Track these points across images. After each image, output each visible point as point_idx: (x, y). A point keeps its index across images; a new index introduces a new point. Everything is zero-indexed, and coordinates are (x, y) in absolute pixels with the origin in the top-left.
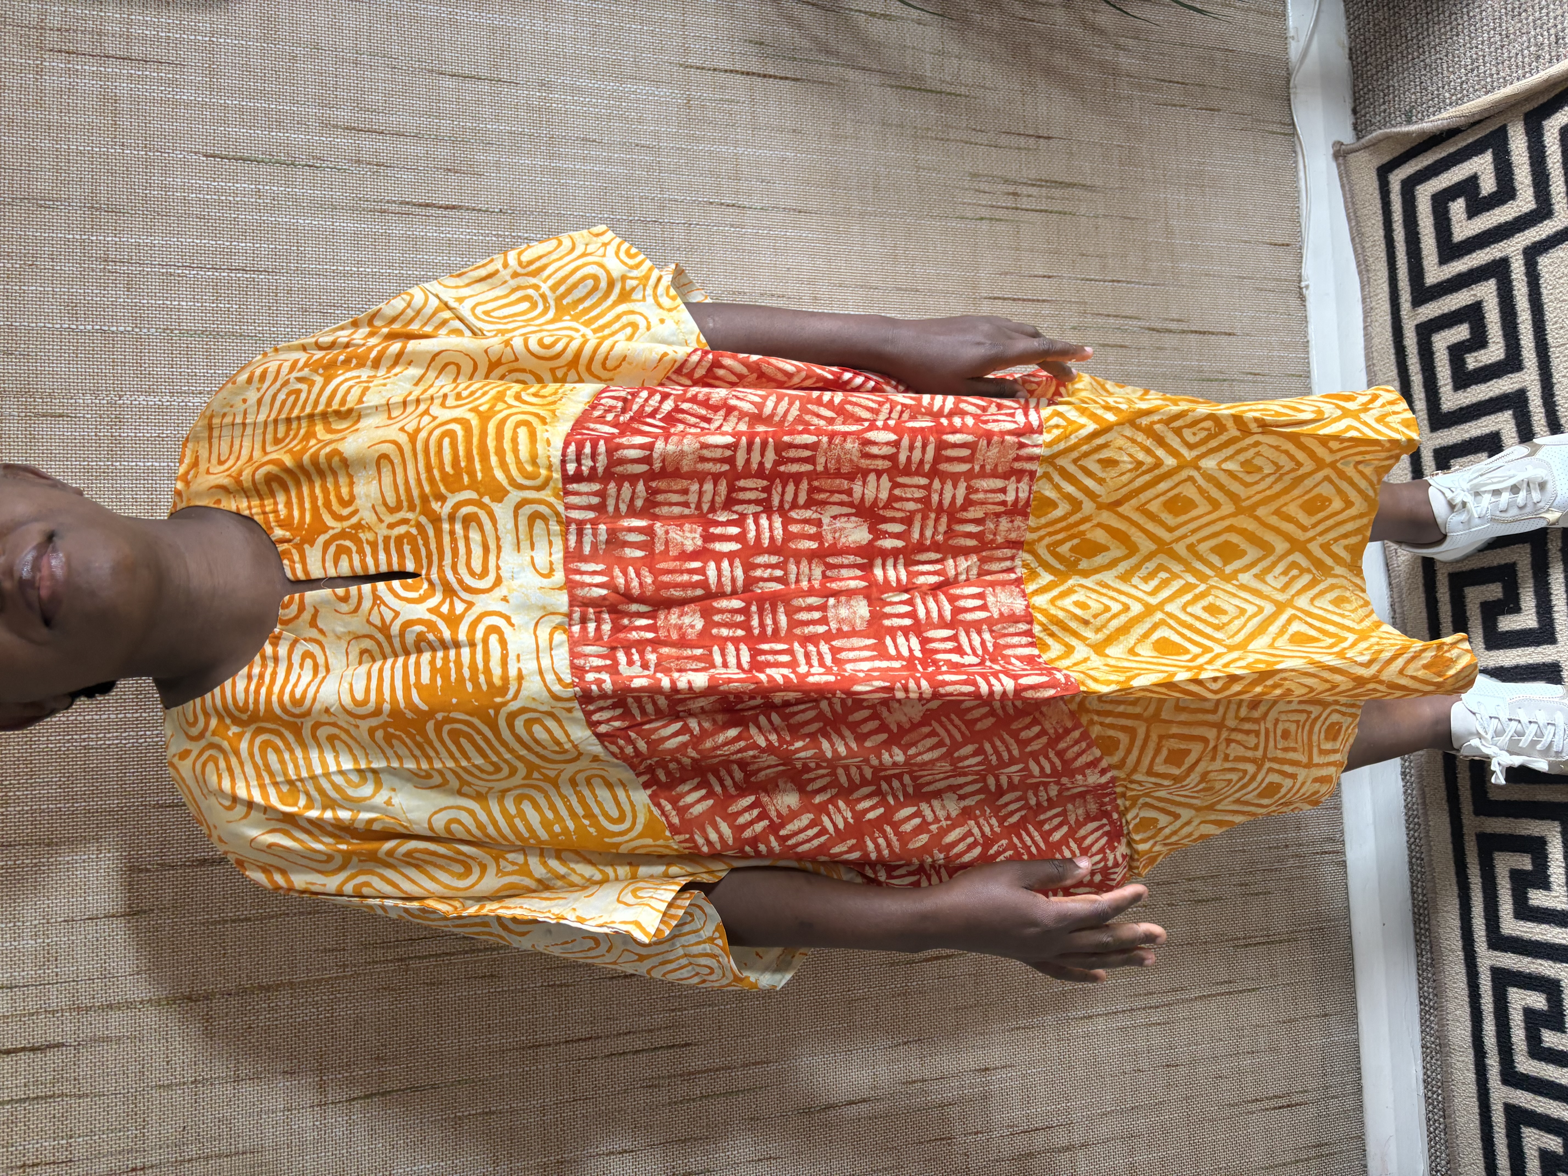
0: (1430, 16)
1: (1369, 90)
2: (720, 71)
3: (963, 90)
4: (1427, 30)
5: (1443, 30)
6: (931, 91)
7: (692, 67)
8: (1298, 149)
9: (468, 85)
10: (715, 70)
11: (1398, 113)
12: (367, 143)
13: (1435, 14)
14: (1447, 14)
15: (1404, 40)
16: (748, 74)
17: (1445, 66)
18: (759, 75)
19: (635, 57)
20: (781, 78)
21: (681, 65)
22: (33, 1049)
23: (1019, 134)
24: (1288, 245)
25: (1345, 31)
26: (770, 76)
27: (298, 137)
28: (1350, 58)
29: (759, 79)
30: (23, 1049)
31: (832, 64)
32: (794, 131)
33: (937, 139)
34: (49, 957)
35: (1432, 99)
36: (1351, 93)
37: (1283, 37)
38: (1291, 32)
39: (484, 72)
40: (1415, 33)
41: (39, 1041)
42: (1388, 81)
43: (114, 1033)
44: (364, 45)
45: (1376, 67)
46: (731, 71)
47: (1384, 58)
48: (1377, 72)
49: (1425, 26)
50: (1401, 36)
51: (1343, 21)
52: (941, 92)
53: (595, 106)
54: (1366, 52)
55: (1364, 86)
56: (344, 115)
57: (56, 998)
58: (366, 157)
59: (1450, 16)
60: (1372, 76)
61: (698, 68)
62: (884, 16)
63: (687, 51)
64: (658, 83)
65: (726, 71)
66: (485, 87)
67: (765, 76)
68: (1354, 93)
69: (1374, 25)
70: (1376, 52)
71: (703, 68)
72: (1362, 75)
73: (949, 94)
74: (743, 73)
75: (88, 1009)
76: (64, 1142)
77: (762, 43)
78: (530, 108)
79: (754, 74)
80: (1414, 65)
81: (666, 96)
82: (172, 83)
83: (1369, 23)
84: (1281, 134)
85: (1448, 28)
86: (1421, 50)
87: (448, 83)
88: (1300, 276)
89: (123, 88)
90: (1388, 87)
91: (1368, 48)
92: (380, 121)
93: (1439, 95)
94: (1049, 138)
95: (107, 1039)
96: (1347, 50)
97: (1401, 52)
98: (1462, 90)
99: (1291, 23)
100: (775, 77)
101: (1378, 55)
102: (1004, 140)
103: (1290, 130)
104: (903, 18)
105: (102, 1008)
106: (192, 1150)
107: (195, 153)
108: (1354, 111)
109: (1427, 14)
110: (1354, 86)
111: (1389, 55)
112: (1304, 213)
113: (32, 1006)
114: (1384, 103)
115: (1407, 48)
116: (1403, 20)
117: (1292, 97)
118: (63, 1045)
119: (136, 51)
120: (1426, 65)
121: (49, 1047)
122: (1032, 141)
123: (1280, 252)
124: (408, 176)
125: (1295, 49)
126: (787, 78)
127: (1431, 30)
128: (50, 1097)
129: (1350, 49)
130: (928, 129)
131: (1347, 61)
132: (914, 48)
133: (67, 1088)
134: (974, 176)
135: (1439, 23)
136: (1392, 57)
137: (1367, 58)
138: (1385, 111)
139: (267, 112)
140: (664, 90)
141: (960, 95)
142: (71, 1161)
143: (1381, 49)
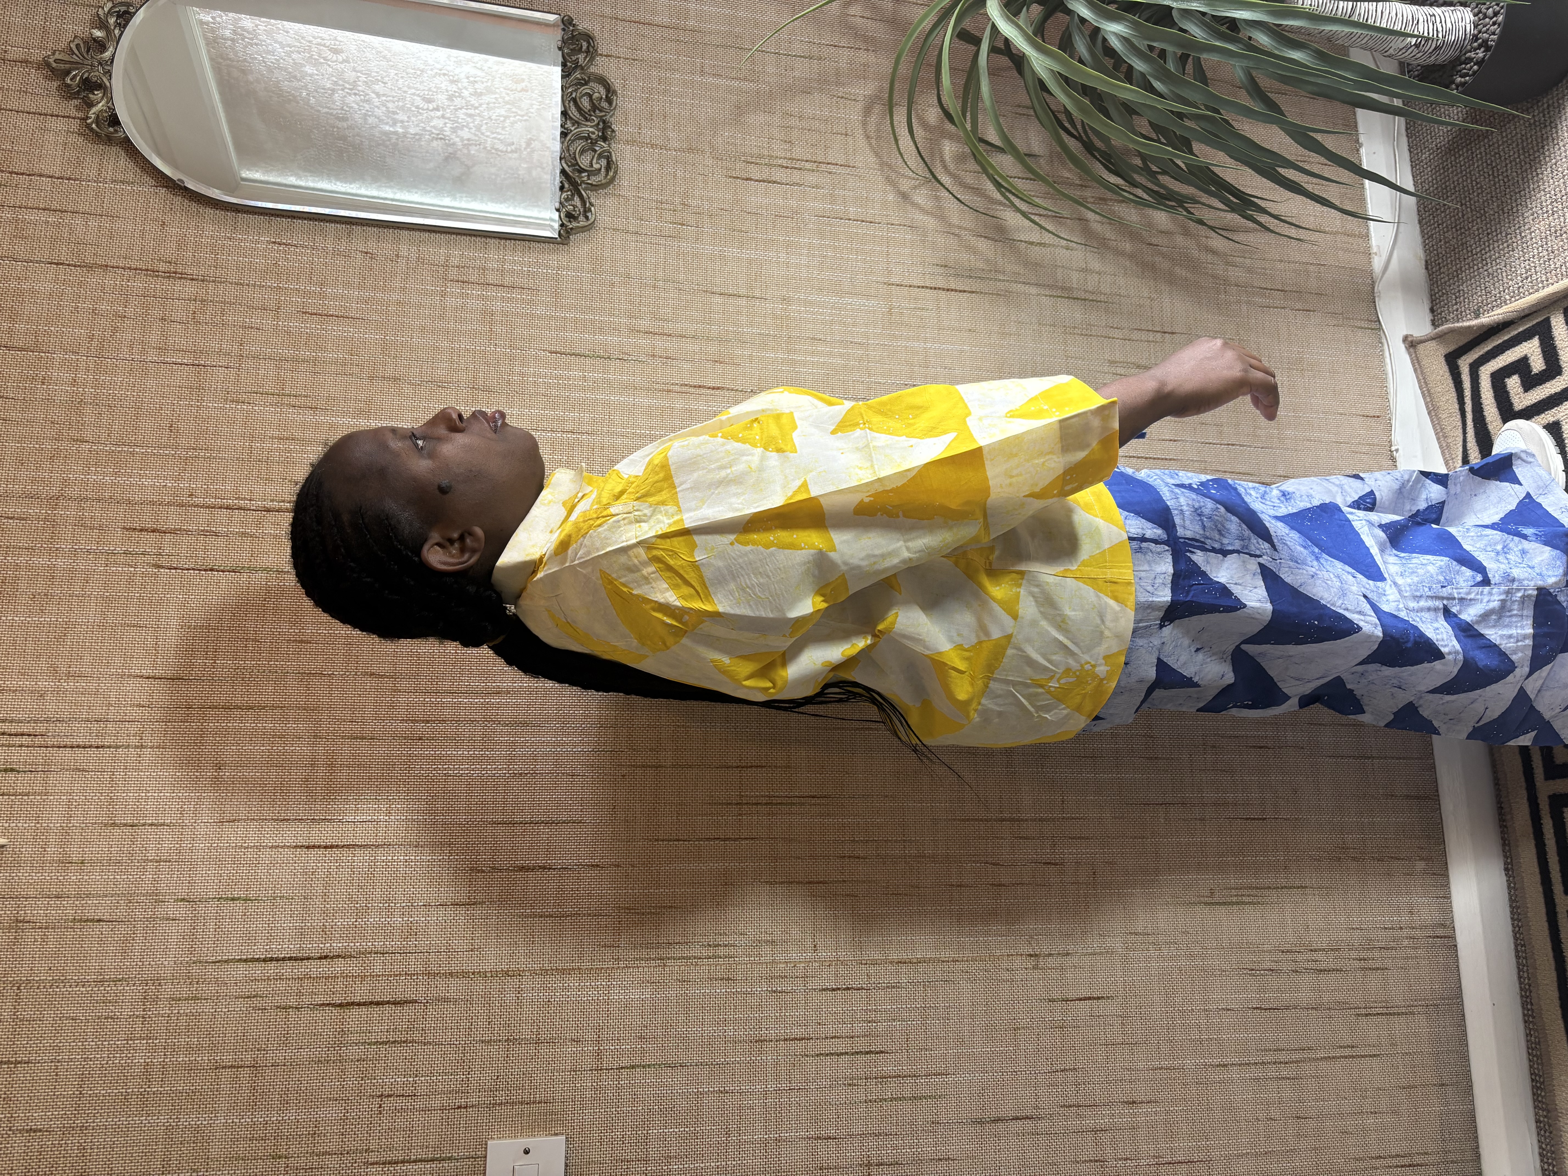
0: (1490, 236)
1: (1443, 294)
2: (915, 287)
3: (1102, 298)
4: (1489, 246)
5: (1501, 247)
6: (1078, 299)
7: (893, 285)
8: (1384, 341)
9: (731, 300)
10: (910, 286)
11: (1468, 312)
12: (660, 343)
13: (1494, 234)
14: (1504, 235)
15: (1470, 254)
16: (935, 288)
17: (1504, 274)
18: (944, 289)
19: (851, 278)
20: (960, 291)
21: (885, 283)
22: (395, 1003)
23: (1148, 331)
24: (1378, 417)
25: (1421, 247)
26: (952, 290)
27: (612, 339)
28: (1427, 268)
29: (944, 293)
30: (388, 1002)
31: (1000, 280)
32: (970, 330)
33: (1082, 335)
34: (411, 932)
35: (1496, 301)
36: (1429, 296)
37: (1368, 254)
38: (1374, 249)
39: (743, 291)
40: (1478, 249)
41: (399, 997)
42: (1459, 286)
43: (452, 995)
44: (661, 274)
45: (1448, 275)
46: (923, 287)
47: (1454, 268)
48: (1449, 279)
49: (1487, 244)
50: (1468, 252)
51: (1418, 239)
52: (1085, 300)
53: (822, 314)
54: (1439, 264)
55: (1439, 291)
56: (644, 323)
57: (414, 964)
58: (658, 352)
59: (1506, 236)
60: (1445, 282)
61: (898, 285)
62: (1040, 244)
63: (890, 272)
64: (868, 296)
65: (919, 287)
66: (743, 302)
67: (948, 290)
68: (1431, 296)
69: (1446, 243)
70: (1447, 264)
71: (901, 285)
72: (1437, 282)
73: (1093, 301)
74: (931, 288)
75: (436, 975)
76: (412, 1079)
77: (946, 266)
78: (775, 317)
79: (939, 289)
80: (1479, 274)
81: (873, 306)
82: (530, 302)
83: (1440, 241)
84: (1369, 329)
85: (1505, 245)
86: (1484, 262)
87: (718, 299)
88: (1390, 441)
89: (497, 306)
90: (1459, 291)
91: (1440, 261)
92: (669, 327)
93: (1500, 297)
94: (1173, 333)
95: (446, 1000)
96: (1423, 262)
97: (1469, 264)
98: (1519, 293)
99: (1374, 242)
100: (956, 291)
101: (1450, 266)
102: (1136, 335)
103: (1375, 326)
104: (1054, 245)
105: (445, 974)
106: (501, 1097)
107: (544, 350)
108: (1432, 310)
109: (1488, 234)
110: (1431, 290)
111: (1458, 266)
112: (1391, 390)
113: (396, 969)
114: (1456, 304)
115: (1473, 261)
116: (1468, 238)
117: (1377, 299)
118: (416, 1002)
119: (507, 281)
120: (1489, 274)
121: (406, 1002)
122: (1159, 335)
123: (1372, 422)
124: (687, 366)
125: (1377, 264)
126: (965, 291)
127: (1491, 247)
128: (404, 1042)
129: (1426, 262)
130: (1075, 328)
131: (1424, 271)
132: (1063, 267)
133: (417, 1036)
134: (1112, 362)
135: (1497, 241)
136: (1461, 268)
137: (1440, 268)
138: (1457, 310)
139: (592, 322)
140: (873, 302)
141: (1100, 302)
142: (415, 1095)
143: (1452, 261)
